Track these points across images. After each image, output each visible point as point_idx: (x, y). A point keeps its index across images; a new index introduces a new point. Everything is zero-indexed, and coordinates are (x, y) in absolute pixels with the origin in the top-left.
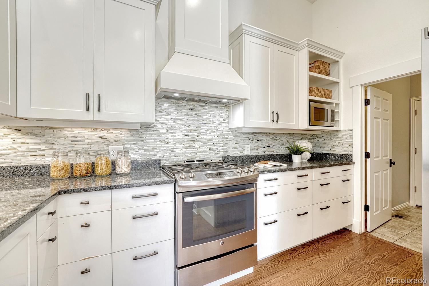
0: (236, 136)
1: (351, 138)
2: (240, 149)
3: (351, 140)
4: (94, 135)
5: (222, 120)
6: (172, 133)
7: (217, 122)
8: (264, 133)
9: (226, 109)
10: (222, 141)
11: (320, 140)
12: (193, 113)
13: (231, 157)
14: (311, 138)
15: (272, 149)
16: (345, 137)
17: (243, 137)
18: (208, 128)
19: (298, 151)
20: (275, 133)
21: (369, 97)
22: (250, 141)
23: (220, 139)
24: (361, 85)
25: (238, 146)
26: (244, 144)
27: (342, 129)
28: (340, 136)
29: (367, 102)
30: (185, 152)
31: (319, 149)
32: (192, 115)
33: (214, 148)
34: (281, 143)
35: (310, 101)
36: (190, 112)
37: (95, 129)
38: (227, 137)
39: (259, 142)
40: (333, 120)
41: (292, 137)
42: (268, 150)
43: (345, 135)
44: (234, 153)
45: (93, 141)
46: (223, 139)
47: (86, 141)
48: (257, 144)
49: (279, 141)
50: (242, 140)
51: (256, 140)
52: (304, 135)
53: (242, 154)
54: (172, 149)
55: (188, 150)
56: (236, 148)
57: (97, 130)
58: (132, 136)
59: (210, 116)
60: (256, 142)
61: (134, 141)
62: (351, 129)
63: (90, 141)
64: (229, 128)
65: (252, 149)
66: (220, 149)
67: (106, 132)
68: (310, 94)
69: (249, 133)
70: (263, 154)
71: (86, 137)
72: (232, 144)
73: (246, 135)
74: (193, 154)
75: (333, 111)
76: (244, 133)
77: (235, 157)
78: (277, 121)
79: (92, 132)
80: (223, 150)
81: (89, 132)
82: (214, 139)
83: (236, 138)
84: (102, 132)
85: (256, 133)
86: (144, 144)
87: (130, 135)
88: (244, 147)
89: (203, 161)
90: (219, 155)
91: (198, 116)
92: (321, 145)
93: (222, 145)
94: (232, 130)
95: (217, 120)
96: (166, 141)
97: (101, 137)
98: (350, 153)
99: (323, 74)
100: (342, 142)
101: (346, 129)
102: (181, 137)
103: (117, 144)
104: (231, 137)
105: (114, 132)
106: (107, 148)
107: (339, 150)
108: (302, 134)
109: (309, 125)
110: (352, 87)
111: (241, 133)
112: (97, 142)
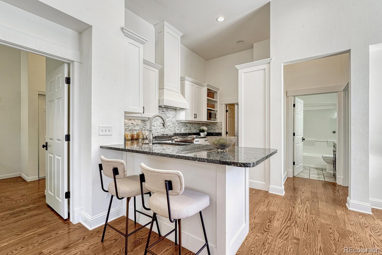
0: (178, 124)
1: (222, 126)
2: (180, 130)
3: (221, 127)
4: (129, 122)
5: (173, 116)
6: (156, 122)
7: (172, 117)
8: (188, 123)
9: (175, 111)
10: (174, 126)
11: (210, 127)
12: (163, 113)
13: (177, 133)
14: (206, 125)
15: (191, 130)
16: (219, 125)
17: (181, 124)
18: (168, 120)
19: (203, 131)
20: (192, 123)
21: (227, 109)
22: (183, 126)
23: (173, 125)
24: (225, 104)
25: (179, 129)
26: (181, 128)
27: (218, 122)
28: (217, 125)
29: (227, 111)
30: (161, 131)
31: (209, 130)
32: (163, 114)
33: (171, 129)
34: (195, 127)
35: (208, 109)
36: (162, 112)
37: (130, 120)
38: (175, 124)
39: (187, 127)
40: (215, 118)
41: (199, 125)
42: (190, 131)
43: (219, 124)
44: (178, 132)
45: (130, 125)
46: (174, 125)
47: (127, 125)
48: (186, 128)
49: (194, 126)
50: (181, 126)
51: (185, 126)
52: (204, 124)
53: (180, 132)
54: (156, 129)
55: (162, 130)
56: (178, 129)
57: (131, 120)
58: (142, 123)
59: (169, 114)
60: (186, 127)
61: (143, 125)
62: (221, 122)
63: (128, 125)
64: (176, 120)
65: (184, 130)
66: (173, 129)
67: (133, 121)
68: (208, 107)
69: (183, 123)
70: (188, 132)
71: (127, 123)
72: (177, 128)
73: (182, 124)
74: (163, 132)
75: (215, 114)
76: (181, 123)
77: (178, 134)
78: (196, 118)
79: (129, 121)
80: (173, 130)
81: (128, 121)
82: (171, 125)
83: (179, 125)
84: (132, 121)
85: (186, 123)
86: (147, 127)
87: (141, 123)
88: (181, 129)
89: (167, 135)
90: (172, 133)
91: (165, 114)
92: (210, 129)
93: (173, 128)
94: (177, 121)
95: (172, 116)
96: (154, 125)
97: (132, 123)
98: (221, 132)
99: (212, 98)
100: (218, 127)
101: (220, 122)
102: (159, 124)
103: (137, 127)
104: (177, 124)
105: (136, 121)
106: (134, 128)
107: (217, 131)
108: (202, 124)
109: (207, 120)
110: (222, 104)
111: (180, 122)
112: (131, 125)
